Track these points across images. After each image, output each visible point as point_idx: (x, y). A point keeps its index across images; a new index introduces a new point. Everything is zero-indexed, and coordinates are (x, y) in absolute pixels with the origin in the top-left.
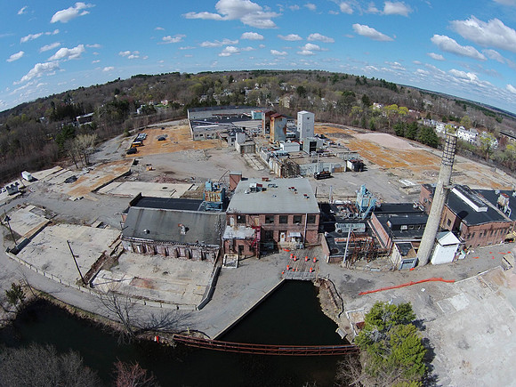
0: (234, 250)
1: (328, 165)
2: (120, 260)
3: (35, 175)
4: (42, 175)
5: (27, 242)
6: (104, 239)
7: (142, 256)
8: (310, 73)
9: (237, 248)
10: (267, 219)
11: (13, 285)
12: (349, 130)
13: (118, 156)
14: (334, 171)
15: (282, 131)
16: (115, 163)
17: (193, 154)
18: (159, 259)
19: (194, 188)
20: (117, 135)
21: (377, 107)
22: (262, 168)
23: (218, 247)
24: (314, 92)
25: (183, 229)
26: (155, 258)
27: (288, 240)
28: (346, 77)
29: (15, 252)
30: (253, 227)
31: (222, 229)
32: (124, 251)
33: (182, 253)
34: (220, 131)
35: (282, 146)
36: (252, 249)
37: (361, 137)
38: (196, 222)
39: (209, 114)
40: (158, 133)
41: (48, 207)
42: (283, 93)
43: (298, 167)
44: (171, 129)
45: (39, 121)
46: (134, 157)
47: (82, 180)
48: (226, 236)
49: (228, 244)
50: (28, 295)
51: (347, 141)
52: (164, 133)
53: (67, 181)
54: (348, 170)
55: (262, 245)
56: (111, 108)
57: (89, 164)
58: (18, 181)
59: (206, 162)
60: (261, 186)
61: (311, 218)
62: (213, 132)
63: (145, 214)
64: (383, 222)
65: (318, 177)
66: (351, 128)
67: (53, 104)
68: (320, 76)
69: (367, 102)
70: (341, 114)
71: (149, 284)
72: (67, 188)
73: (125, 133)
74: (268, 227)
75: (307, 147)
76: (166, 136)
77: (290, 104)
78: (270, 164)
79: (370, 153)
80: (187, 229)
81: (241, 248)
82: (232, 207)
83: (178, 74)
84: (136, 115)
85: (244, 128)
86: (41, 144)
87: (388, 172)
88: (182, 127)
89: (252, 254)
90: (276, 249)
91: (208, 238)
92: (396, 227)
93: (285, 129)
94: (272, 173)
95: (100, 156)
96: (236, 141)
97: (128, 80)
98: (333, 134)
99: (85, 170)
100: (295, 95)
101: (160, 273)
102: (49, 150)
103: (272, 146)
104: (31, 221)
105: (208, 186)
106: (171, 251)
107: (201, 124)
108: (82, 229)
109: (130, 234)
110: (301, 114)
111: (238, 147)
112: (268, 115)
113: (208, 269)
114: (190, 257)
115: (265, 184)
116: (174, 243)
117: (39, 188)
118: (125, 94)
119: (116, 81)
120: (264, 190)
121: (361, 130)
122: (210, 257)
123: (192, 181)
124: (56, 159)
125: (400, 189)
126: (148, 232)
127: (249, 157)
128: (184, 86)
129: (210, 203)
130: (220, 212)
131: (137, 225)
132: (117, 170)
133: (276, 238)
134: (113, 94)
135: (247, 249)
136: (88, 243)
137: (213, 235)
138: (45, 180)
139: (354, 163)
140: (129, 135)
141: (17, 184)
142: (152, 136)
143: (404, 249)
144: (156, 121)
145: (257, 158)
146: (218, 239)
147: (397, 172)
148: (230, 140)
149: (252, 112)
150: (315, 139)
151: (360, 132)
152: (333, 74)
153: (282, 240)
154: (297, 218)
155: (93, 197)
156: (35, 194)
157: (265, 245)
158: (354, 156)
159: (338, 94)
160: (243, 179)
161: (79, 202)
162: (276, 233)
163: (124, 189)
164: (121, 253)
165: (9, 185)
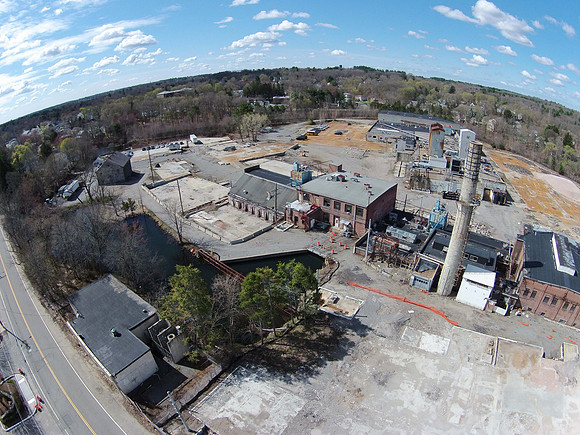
2: (220, 208)
4: (209, 141)
5: (164, 183)
7: (237, 210)
9: (293, 217)
12: (534, 167)
13: (287, 139)
15: (439, 145)
16: (279, 144)
17: (353, 152)
18: (246, 215)
20: (302, 121)
25: (269, 197)
26: (244, 213)
27: (340, 226)
29: (150, 187)
32: (227, 204)
33: (263, 214)
34: (393, 136)
35: (429, 159)
36: (303, 222)
37: (540, 176)
39: (398, 119)
41: (197, 165)
43: (429, 181)
44: (357, 127)
46: (299, 143)
47: (239, 151)
49: (287, 213)
51: (519, 176)
53: (226, 150)
54: (487, 199)
57: (255, 141)
58: (184, 142)
59: (357, 160)
61: (359, 211)
65: (446, 196)
66: (538, 166)
71: (225, 226)
72: (222, 155)
73: (309, 122)
74: (325, 209)
76: (346, 131)
79: (533, 192)
87: (531, 214)
89: (303, 226)
93: (442, 144)
94: (406, 182)
95: (271, 136)
96: (398, 148)
98: (511, 166)
99: (248, 144)
101: (237, 223)
104: (175, 171)
107: (385, 127)
108: (211, 184)
109: (234, 191)
111: (396, 153)
114: (267, 219)
116: (258, 204)
117: (200, 150)
119: (336, 68)
127: (401, 164)
131: (242, 187)
132: (274, 149)
133: (331, 221)
134: (324, 81)
135: (300, 220)
138: (210, 145)
139: (495, 193)
141: (182, 143)
142: (332, 129)
147: (541, 217)
148: (394, 146)
151: (544, 172)
153: (336, 225)
154: (348, 208)
155: (238, 165)
156: (193, 154)
157: (318, 224)
158: (499, 186)
161: (224, 166)
162: (331, 217)
164: (224, 204)
165: (174, 143)
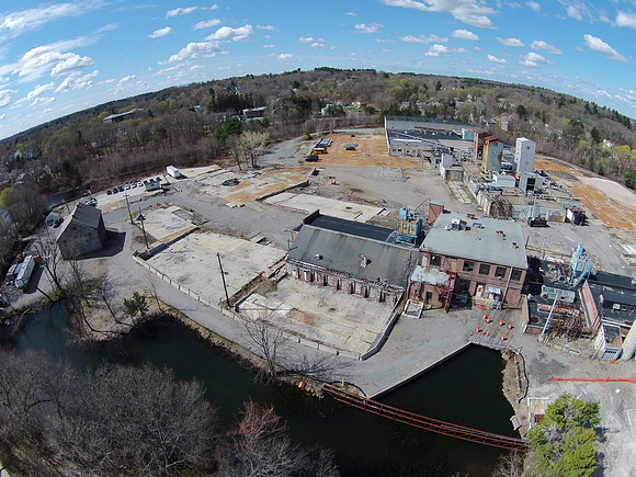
0: (420, 297)
1: (546, 211)
2: (279, 285)
3: (184, 172)
4: (193, 173)
5: (164, 247)
6: (264, 258)
7: (308, 285)
8: (532, 90)
9: (424, 293)
10: (466, 265)
11: (136, 294)
12: (574, 170)
13: (294, 162)
14: (551, 218)
15: (496, 158)
16: (290, 169)
17: (387, 172)
18: (329, 292)
19: (385, 213)
20: (295, 137)
21: (607, 145)
22: (468, 201)
23: (402, 289)
24: (537, 115)
25: (365, 262)
26: (324, 289)
27: (484, 296)
28: (574, 101)
29: (146, 257)
30: (448, 272)
31: (411, 268)
32: (286, 275)
33: (358, 289)
34: (422, 148)
35: (495, 177)
36: (441, 299)
37: (587, 181)
38: (382, 255)
39: (410, 126)
40: (347, 141)
41: (198, 211)
42: (500, 111)
43: (511, 207)
44: (364, 138)
45: (193, 110)
46: (314, 166)
47: (246, 185)
48: (414, 278)
49: (414, 288)
50: (152, 309)
51: (570, 184)
52: (353, 142)
53: (226, 184)
54: (567, 221)
55: (454, 296)
56: (289, 104)
57: (256, 167)
58: (161, 176)
59: (403, 184)
60: (465, 223)
61: (516, 273)
62: (414, 148)
63: (321, 235)
64: (595, 295)
65: (533, 224)
66: (577, 168)
67: (212, 91)
68: (544, 96)
69: (596, 137)
70: (566, 148)
71: (310, 320)
72: (225, 192)
73: (306, 136)
74: (465, 275)
75: (524, 184)
76: (357, 145)
77: (509, 126)
78: (479, 198)
79: (595, 203)
80: (369, 262)
81: (429, 296)
82: (427, 244)
83: (373, 72)
84: (319, 116)
85: (452, 149)
86: (195, 137)
87: (611, 231)
88: (378, 137)
89: (440, 304)
90: (469, 304)
91: (392, 276)
92: (608, 304)
93: (500, 157)
94: (479, 209)
95: (270, 159)
96: (441, 164)
97: (310, 73)
98: (556, 173)
99: (250, 174)
100: (515, 116)
101: (325, 309)
102: (204, 144)
103: (484, 176)
104: (175, 224)
105: (403, 213)
106: (345, 285)
107: (401, 137)
108: (238, 243)
109: (297, 257)
110: (520, 141)
111: (443, 171)
112: (482, 136)
113: (385, 314)
114: (367, 296)
115: (470, 223)
116: (350, 276)
117: (188, 187)
118: (307, 89)
119: (295, 72)
120: (468, 229)
121: (588, 172)
122: (390, 299)
123: (383, 204)
124: (215, 156)
125: (622, 256)
126: (321, 258)
127: (454, 185)
128: (381, 87)
129: (402, 235)
130: (411, 248)
131: (308, 247)
132: (291, 178)
133: (471, 290)
134: (290, 87)
135: (435, 297)
136: (242, 259)
137: (399, 273)
138: (198, 178)
139: (575, 213)
140: (310, 138)
141: (159, 179)
142: (339, 142)
143: (611, 334)
144: (345, 126)
145: (464, 188)
146: (405, 281)
147: (621, 233)
148: (434, 162)
149: (463, 131)
150: (533, 175)
151: (586, 175)
152: (560, 95)
153: (479, 294)
154: (501, 271)
155: (257, 207)
156: (182, 193)
157: (457, 297)
158: (576, 204)
159: (565, 121)
160: (445, 212)
161: (238, 211)
162: (473, 285)
163: (297, 202)
164: (283, 277)
165: (148, 180)
